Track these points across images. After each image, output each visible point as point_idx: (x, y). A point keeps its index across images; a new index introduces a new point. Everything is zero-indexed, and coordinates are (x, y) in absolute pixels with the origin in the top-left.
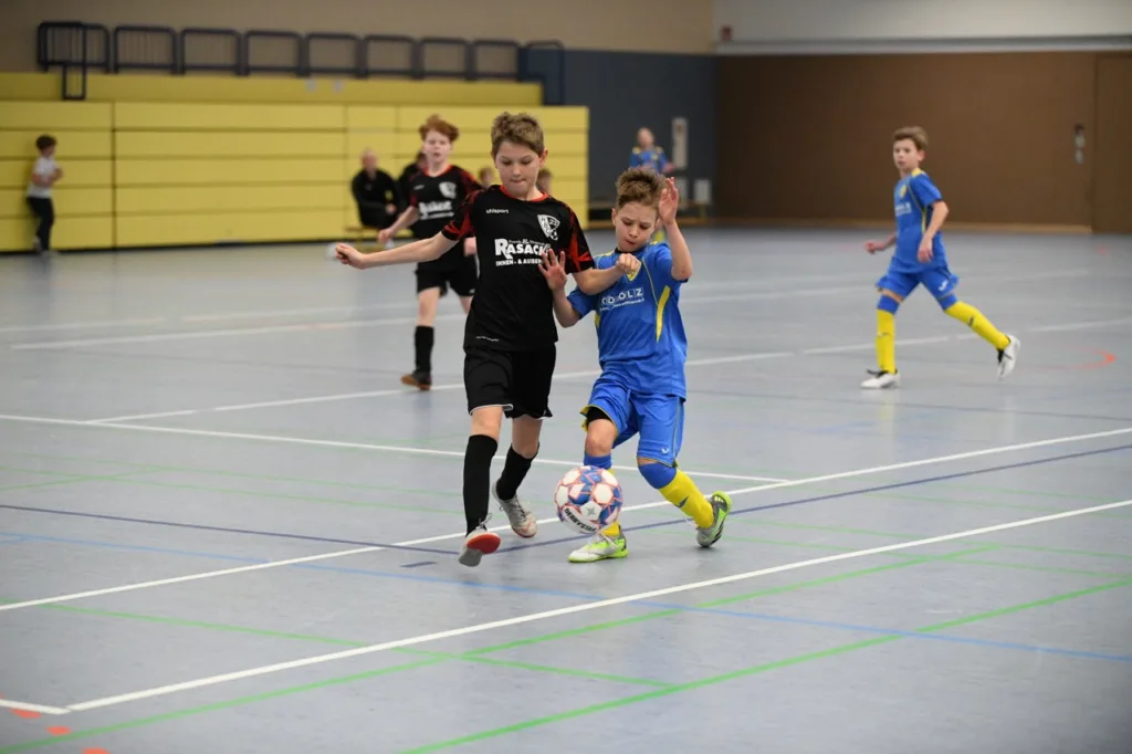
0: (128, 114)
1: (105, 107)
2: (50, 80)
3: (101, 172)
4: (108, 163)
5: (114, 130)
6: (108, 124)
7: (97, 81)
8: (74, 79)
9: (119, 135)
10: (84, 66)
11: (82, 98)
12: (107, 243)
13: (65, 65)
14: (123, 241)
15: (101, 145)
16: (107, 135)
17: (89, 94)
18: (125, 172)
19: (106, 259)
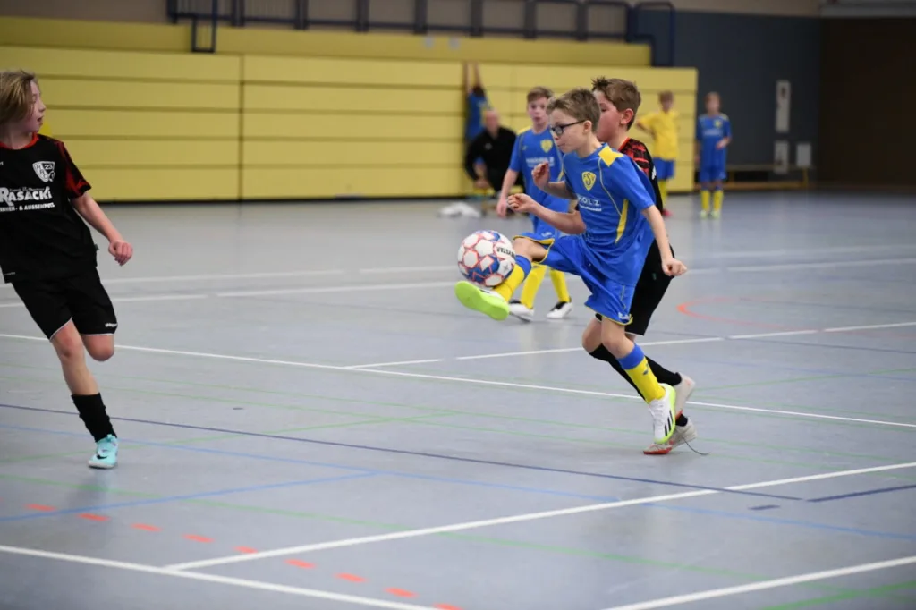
0: (258, 67)
1: (235, 60)
2: (180, 32)
3: (229, 125)
4: (235, 116)
5: (242, 83)
6: (237, 77)
7: (226, 34)
8: (204, 32)
9: (247, 88)
10: (214, 19)
11: (211, 51)
12: (232, 194)
13: (195, 18)
14: (248, 194)
15: (230, 97)
16: (236, 88)
17: (219, 47)
18: (253, 125)
19: (231, 211)
